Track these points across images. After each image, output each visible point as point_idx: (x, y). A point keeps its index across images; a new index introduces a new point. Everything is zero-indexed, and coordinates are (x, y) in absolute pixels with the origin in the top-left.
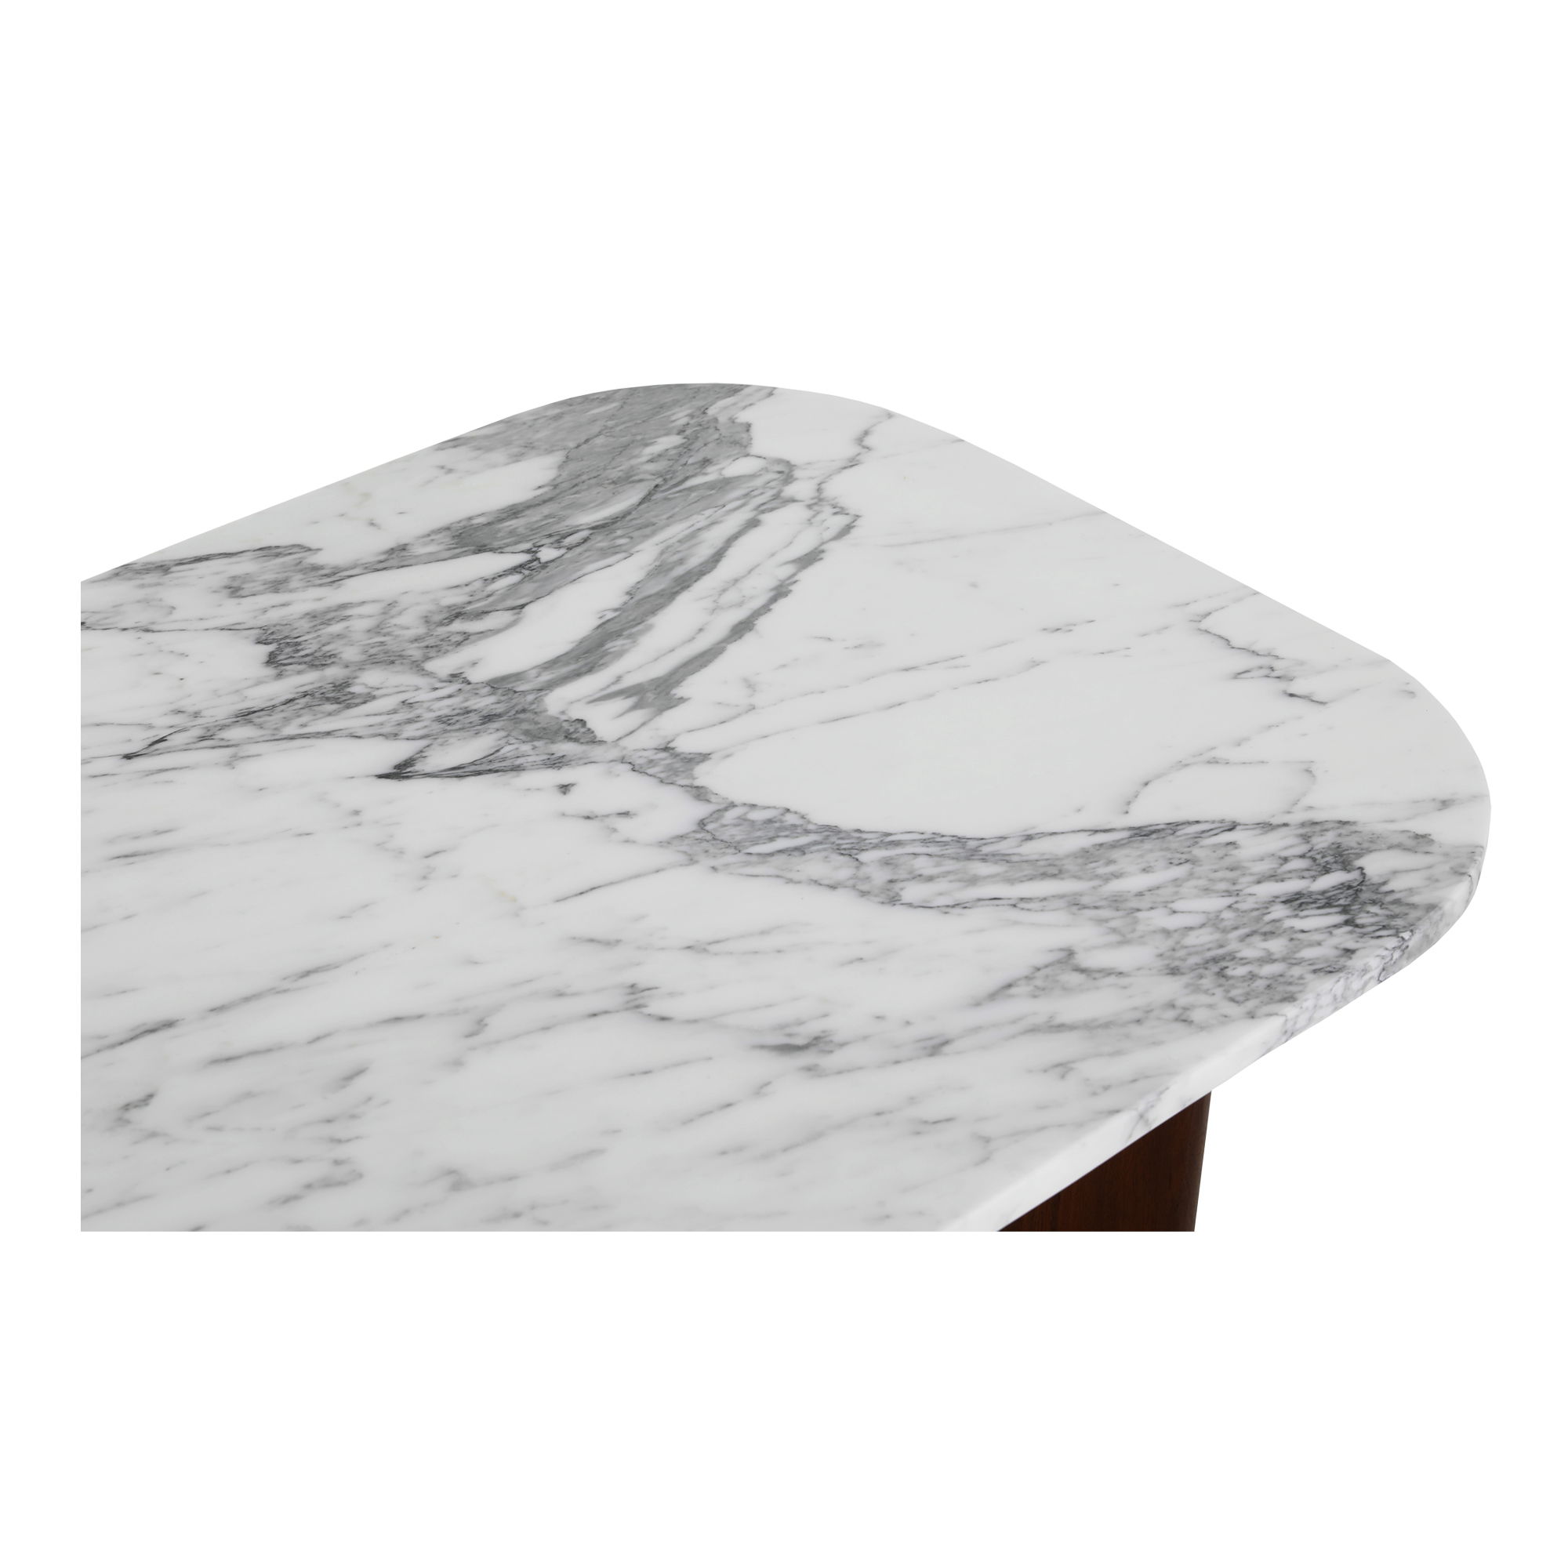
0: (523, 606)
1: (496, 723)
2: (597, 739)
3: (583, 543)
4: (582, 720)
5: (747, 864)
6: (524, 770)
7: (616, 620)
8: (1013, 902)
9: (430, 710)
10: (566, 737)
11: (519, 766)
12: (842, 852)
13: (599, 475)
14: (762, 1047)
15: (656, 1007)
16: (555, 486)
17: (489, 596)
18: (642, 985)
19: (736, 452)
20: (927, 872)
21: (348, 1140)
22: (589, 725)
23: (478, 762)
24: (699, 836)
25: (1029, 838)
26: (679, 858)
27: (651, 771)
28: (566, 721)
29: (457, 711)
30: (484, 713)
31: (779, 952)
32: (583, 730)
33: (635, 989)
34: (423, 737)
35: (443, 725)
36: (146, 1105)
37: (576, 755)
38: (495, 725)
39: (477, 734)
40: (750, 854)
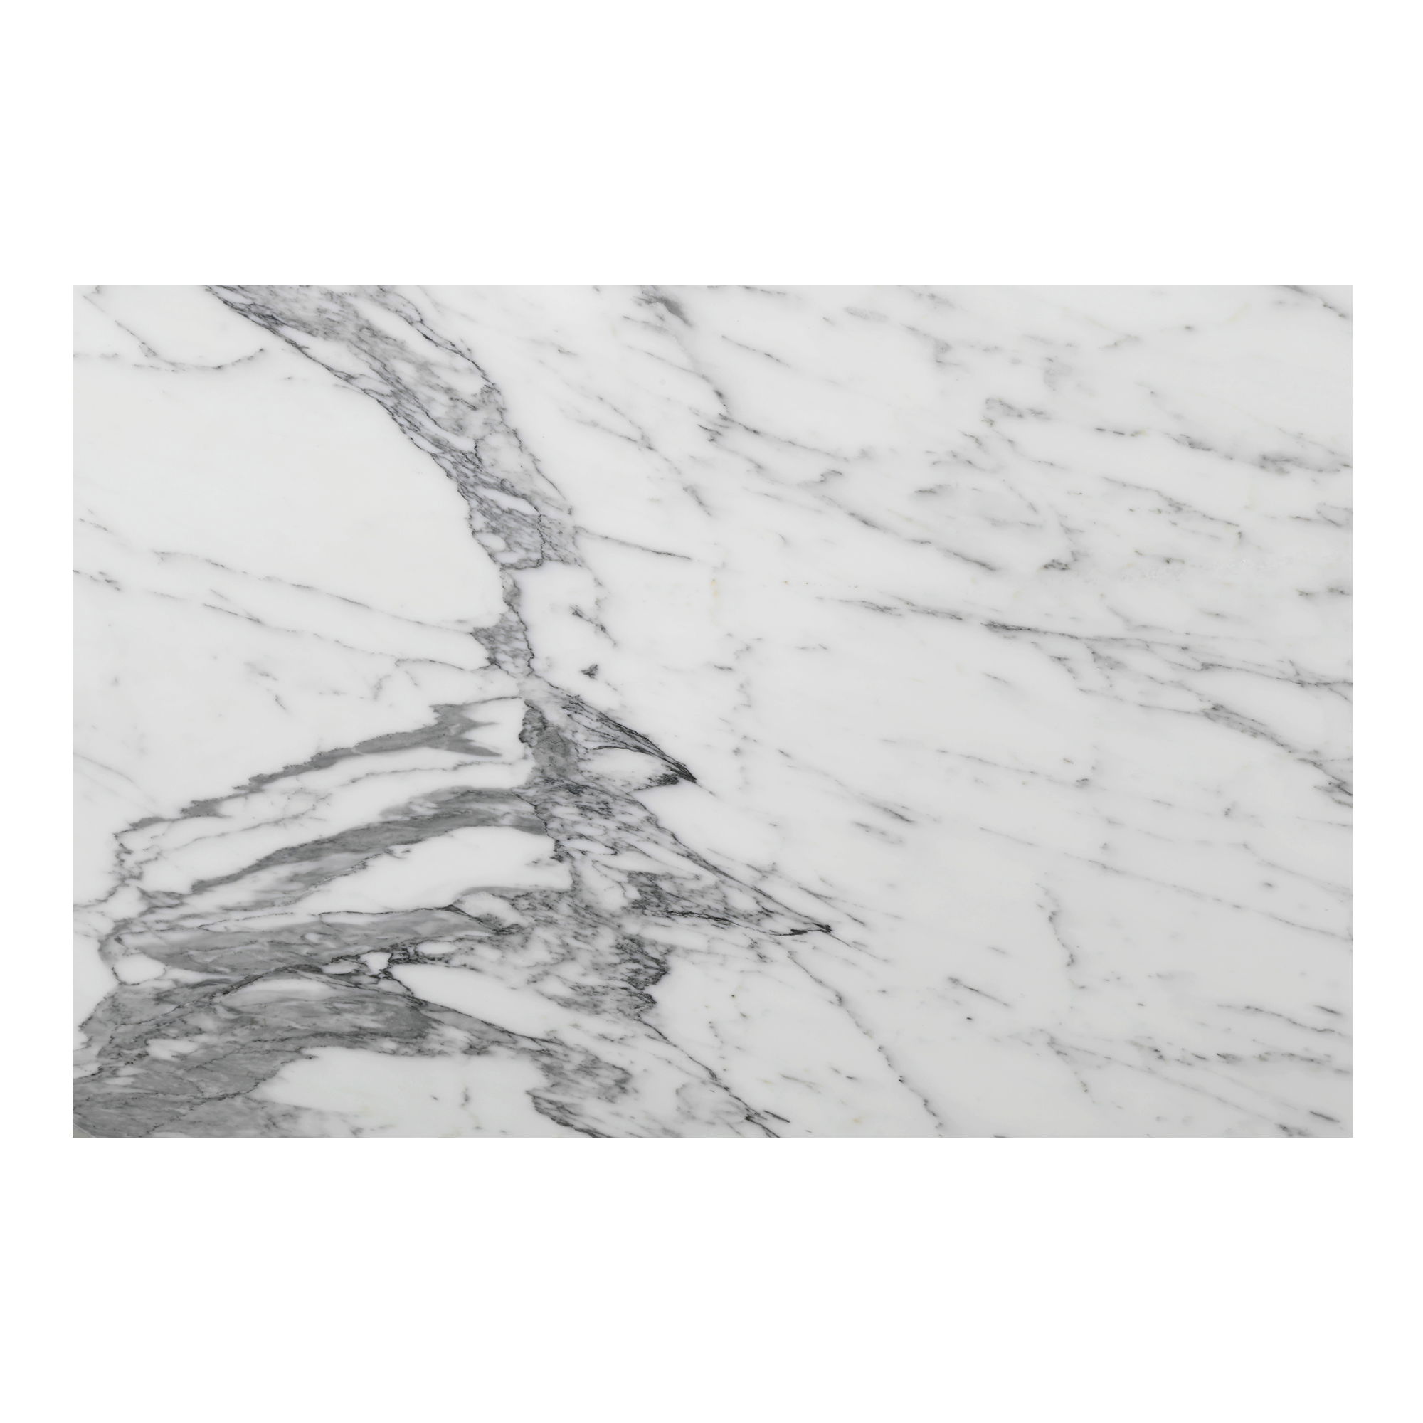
0: (449, 908)
1: (576, 781)
2: (528, 709)
3: (341, 957)
4: (520, 739)
5: (546, 500)
6: (601, 713)
7: (401, 839)
8: (420, 326)
9: (606, 830)
10: (545, 728)
11: (601, 720)
12: (477, 462)
13: (255, 1041)
14: (686, 321)
15: (714, 408)
16: (298, 1051)
17: (461, 939)
18: (707, 435)
19: (126, 995)
20: (443, 398)
21: (972, 437)
22: (520, 728)
23: (623, 745)
24: (551, 553)
25: (349, 378)
26: (583, 541)
27: (523, 646)
28: (530, 746)
29: (590, 815)
30: (575, 798)
31: (601, 399)
32: (529, 727)
33: (714, 436)
34: (633, 802)
35: (612, 806)
36: (1053, 561)
37: (556, 702)
38: (579, 779)
39: (598, 779)
40: (536, 508)
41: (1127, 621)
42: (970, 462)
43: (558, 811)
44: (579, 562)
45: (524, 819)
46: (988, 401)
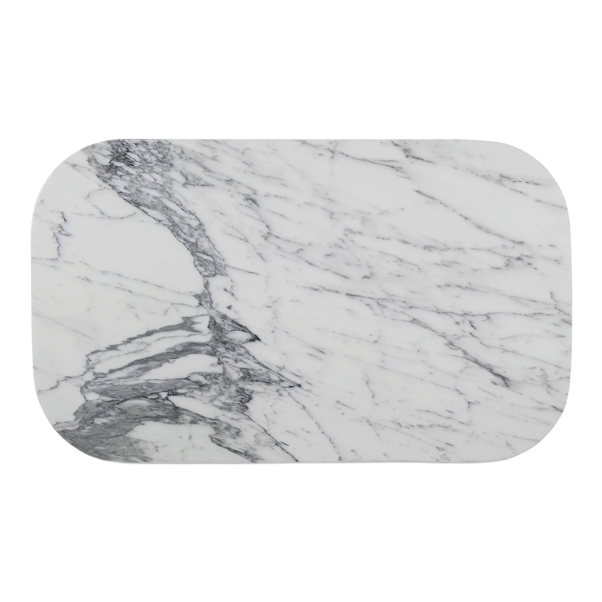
0: (186, 379)
2: (211, 318)
3: (153, 393)
4: (208, 327)
5: (217, 257)
6: (232, 320)
7: (172, 358)
8: (181, 206)
9: (233, 355)
10: (216, 324)
11: (232, 322)
12: (197, 246)
13: (126, 419)
14: (258, 205)
15: (266, 230)
16: (139, 422)
17: (189, 388)
18: (264, 238)
19: (88, 404)
20: (187, 227)
21: (341, 239)
22: (208, 324)
23: (239, 330)
24: (218, 272)
25: (160, 221)
26: (227, 268)
27: (209, 300)
28: (211, 330)
29: (229, 350)
30: (224, 345)
31: (233, 227)
32: (211, 324)
33: (266, 238)
34: (242, 347)
35: (235, 348)
36: (365, 276)
37: (219, 316)
38: (225, 340)
39: (231, 340)
40: (214, 259)
41: (387, 293)
42: (340, 247)
43: (219, 349)
44: (226, 275)
45: (209, 352)
46: (345, 229)
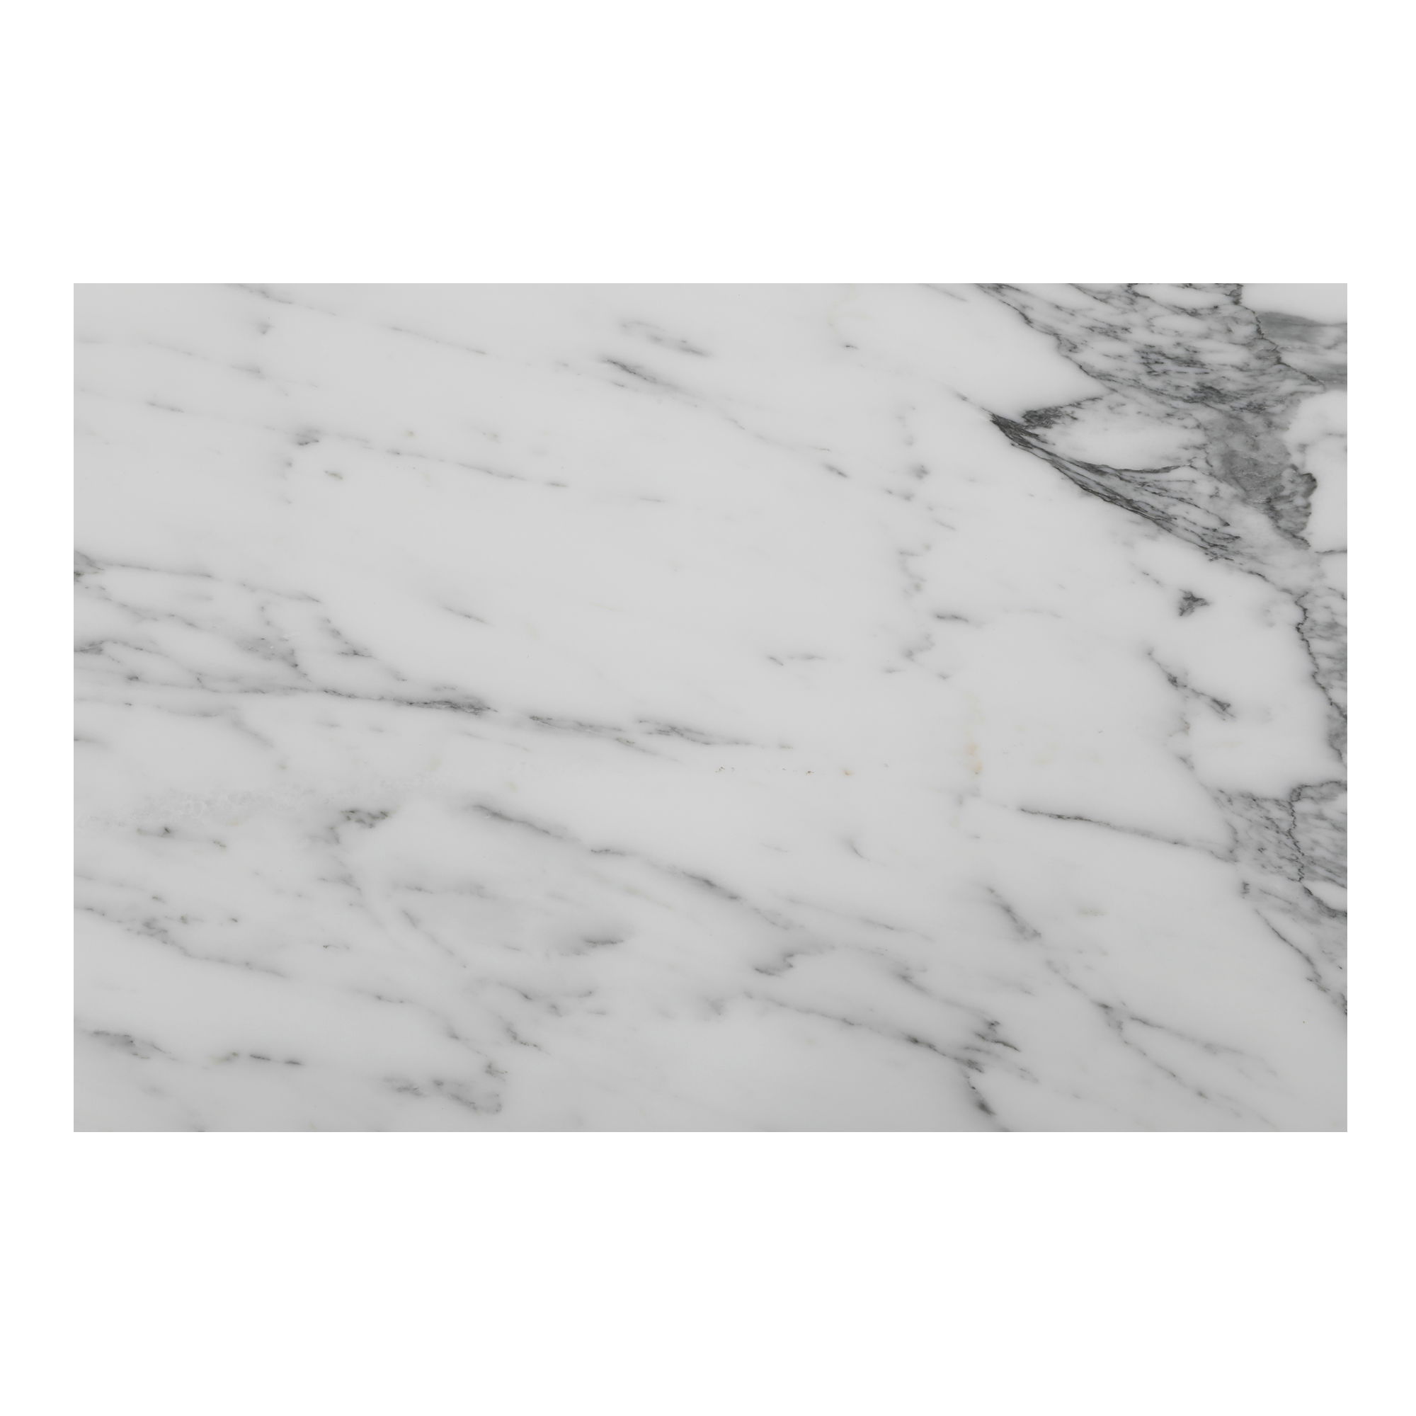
1: (1208, 410)
2: (1303, 534)
4: (1314, 480)
5: (1290, 908)
6: (1169, 530)
9: (1150, 326)
10: (1269, 501)
11: (1169, 519)
18: (1002, 1033)
21: (524, 1043)
22: (1315, 498)
23: (1127, 475)
24: (1276, 813)
26: (1221, 837)
27: (1317, 645)
28: (1294, 467)
29: (1180, 352)
30: (1208, 379)
31: (1201, 1094)
32: (1299, 501)
33: (991, 1032)
34: (1102, 376)
35: (1141, 369)
36: (371, 826)
37: (1252, 547)
38: (1203, 414)
39: (1169, 415)
40: (1308, 892)
41: (238, 724)
42: (526, 997)
43: (1238, 355)
44: (1224, 797)
45: (1299, 338)
46: (498, 1109)
